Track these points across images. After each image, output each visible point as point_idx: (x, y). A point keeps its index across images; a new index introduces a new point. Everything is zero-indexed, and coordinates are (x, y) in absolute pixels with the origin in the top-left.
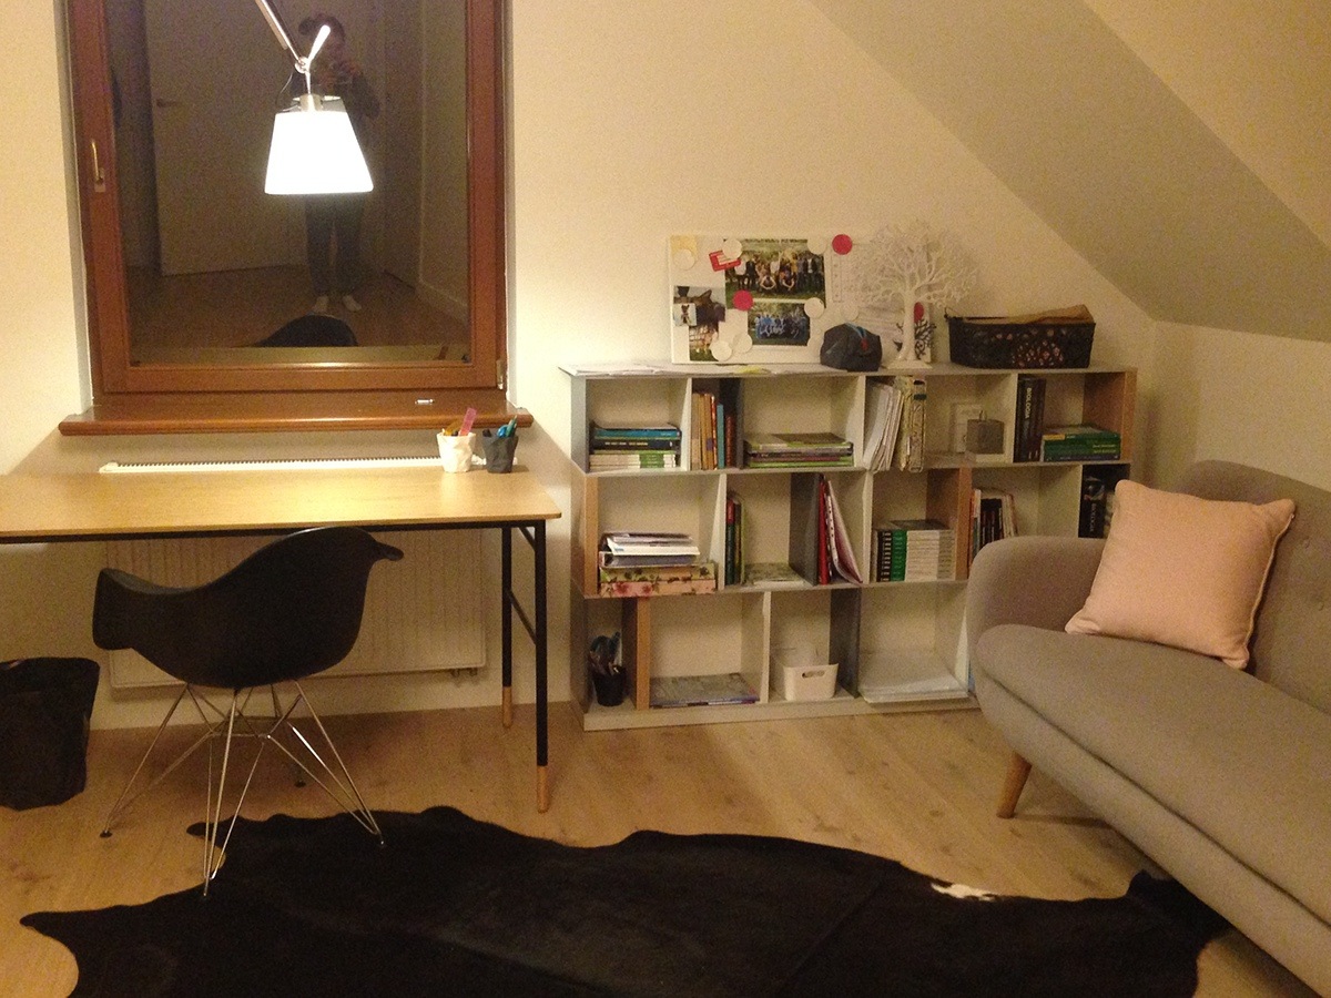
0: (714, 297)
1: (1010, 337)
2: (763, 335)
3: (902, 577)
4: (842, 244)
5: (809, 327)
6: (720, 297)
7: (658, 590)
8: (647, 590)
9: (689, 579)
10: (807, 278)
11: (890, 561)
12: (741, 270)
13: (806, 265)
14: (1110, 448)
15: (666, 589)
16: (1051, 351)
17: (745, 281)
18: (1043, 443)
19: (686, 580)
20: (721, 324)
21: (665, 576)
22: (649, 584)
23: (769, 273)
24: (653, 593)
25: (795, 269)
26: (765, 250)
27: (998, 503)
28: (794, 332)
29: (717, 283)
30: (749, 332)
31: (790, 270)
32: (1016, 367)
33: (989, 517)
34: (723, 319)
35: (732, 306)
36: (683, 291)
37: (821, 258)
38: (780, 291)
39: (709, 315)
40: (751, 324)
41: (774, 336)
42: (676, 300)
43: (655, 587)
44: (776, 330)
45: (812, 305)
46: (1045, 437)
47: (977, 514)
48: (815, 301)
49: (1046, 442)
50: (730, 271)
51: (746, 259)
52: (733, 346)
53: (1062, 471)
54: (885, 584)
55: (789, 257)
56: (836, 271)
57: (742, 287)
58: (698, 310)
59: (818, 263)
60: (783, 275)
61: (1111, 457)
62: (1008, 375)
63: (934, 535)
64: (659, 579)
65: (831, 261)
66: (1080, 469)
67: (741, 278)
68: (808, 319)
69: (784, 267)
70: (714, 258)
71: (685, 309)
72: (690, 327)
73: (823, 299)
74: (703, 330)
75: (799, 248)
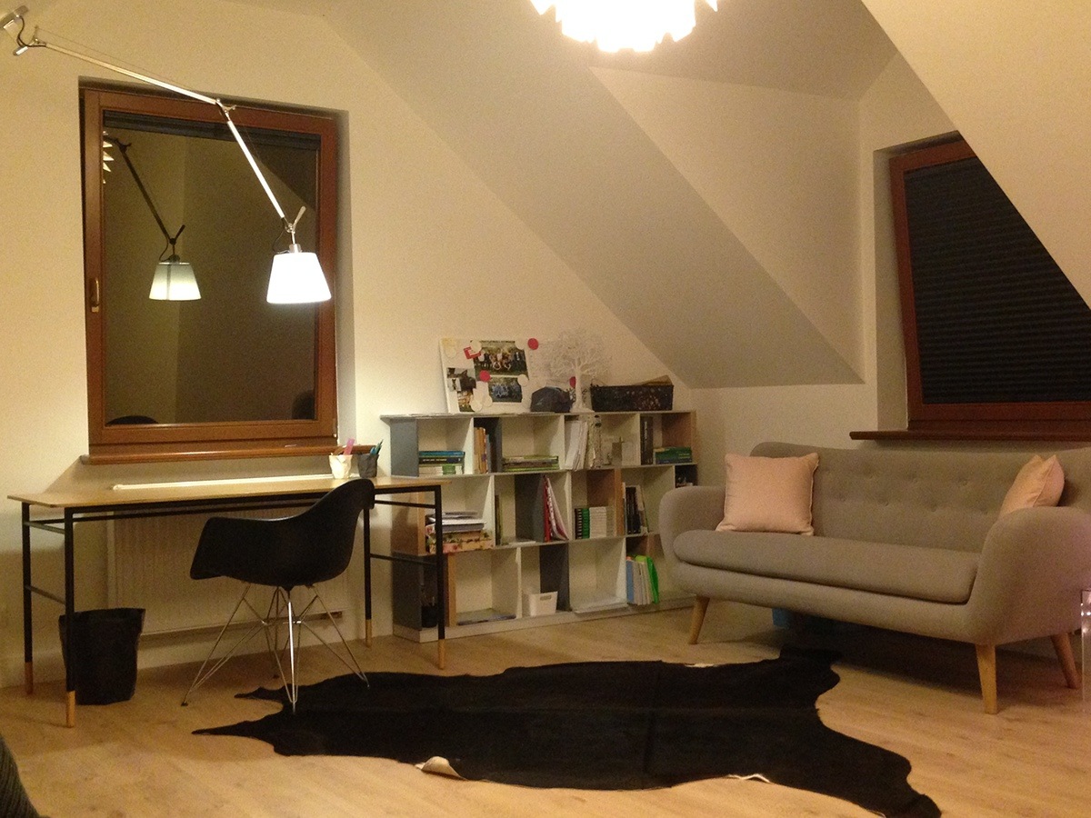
0: (469, 374)
1: (633, 393)
2: (497, 397)
3: (588, 536)
4: (533, 344)
5: (521, 391)
6: (472, 374)
7: (461, 547)
8: (455, 548)
9: (479, 540)
10: (517, 363)
11: (582, 527)
12: (481, 358)
13: (515, 356)
14: (686, 456)
15: (466, 547)
16: (654, 401)
17: (485, 365)
18: (654, 454)
19: (477, 540)
20: (474, 390)
21: (465, 538)
22: (457, 544)
23: (496, 360)
24: (459, 550)
25: (511, 358)
26: (493, 347)
27: (634, 489)
28: (513, 395)
29: (469, 365)
30: (490, 395)
31: (507, 358)
32: (637, 410)
33: (630, 499)
34: (475, 387)
35: (479, 380)
36: (452, 371)
37: (523, 351)
38: (504, 371)
39: (467, 386)
40: (490, 390)
41: (503, 397)
42: (448, 376)
43: (460, 546)
44: (504, 393)
45: (521, 379)
46: (655, 450)
47: (624, 496)
48: (523, 376)
49: (657, 453)
50: (476, 359)
51: (484, 352)
52: (483, 402)
53: (666, 469)
54: (579, 541)
55: (506, 351)
56: (532, 358)
57: (483, 368)
58: (461, 382)
59: (522, 354)
60: (504, 361)
61: (687, 461)
62: (634, 414)
63: (603, 510)
64: (462, 541)
65: (528, 353)
66: (674, 467)
67: (482, 363)
68: (520, 386)
69: (504, 357)
70: (466, 351)
71: (454, 381)
72: (458, 392)
73: (527, 376)
74: (465, 393)
75: (511, 345)
